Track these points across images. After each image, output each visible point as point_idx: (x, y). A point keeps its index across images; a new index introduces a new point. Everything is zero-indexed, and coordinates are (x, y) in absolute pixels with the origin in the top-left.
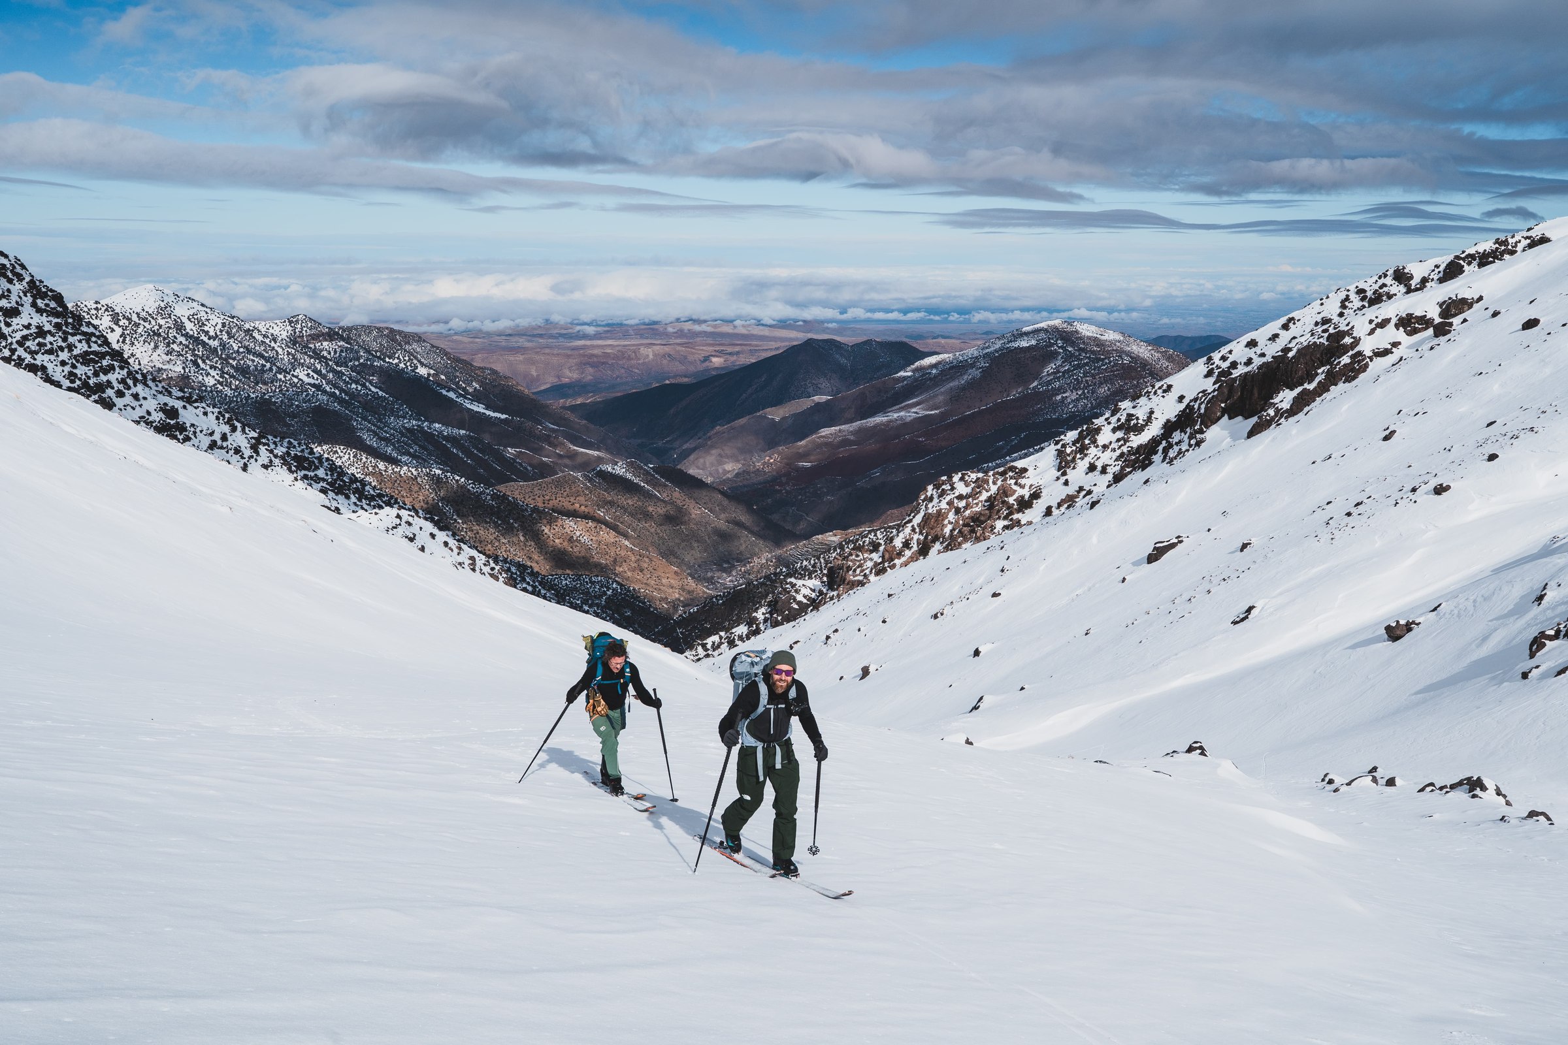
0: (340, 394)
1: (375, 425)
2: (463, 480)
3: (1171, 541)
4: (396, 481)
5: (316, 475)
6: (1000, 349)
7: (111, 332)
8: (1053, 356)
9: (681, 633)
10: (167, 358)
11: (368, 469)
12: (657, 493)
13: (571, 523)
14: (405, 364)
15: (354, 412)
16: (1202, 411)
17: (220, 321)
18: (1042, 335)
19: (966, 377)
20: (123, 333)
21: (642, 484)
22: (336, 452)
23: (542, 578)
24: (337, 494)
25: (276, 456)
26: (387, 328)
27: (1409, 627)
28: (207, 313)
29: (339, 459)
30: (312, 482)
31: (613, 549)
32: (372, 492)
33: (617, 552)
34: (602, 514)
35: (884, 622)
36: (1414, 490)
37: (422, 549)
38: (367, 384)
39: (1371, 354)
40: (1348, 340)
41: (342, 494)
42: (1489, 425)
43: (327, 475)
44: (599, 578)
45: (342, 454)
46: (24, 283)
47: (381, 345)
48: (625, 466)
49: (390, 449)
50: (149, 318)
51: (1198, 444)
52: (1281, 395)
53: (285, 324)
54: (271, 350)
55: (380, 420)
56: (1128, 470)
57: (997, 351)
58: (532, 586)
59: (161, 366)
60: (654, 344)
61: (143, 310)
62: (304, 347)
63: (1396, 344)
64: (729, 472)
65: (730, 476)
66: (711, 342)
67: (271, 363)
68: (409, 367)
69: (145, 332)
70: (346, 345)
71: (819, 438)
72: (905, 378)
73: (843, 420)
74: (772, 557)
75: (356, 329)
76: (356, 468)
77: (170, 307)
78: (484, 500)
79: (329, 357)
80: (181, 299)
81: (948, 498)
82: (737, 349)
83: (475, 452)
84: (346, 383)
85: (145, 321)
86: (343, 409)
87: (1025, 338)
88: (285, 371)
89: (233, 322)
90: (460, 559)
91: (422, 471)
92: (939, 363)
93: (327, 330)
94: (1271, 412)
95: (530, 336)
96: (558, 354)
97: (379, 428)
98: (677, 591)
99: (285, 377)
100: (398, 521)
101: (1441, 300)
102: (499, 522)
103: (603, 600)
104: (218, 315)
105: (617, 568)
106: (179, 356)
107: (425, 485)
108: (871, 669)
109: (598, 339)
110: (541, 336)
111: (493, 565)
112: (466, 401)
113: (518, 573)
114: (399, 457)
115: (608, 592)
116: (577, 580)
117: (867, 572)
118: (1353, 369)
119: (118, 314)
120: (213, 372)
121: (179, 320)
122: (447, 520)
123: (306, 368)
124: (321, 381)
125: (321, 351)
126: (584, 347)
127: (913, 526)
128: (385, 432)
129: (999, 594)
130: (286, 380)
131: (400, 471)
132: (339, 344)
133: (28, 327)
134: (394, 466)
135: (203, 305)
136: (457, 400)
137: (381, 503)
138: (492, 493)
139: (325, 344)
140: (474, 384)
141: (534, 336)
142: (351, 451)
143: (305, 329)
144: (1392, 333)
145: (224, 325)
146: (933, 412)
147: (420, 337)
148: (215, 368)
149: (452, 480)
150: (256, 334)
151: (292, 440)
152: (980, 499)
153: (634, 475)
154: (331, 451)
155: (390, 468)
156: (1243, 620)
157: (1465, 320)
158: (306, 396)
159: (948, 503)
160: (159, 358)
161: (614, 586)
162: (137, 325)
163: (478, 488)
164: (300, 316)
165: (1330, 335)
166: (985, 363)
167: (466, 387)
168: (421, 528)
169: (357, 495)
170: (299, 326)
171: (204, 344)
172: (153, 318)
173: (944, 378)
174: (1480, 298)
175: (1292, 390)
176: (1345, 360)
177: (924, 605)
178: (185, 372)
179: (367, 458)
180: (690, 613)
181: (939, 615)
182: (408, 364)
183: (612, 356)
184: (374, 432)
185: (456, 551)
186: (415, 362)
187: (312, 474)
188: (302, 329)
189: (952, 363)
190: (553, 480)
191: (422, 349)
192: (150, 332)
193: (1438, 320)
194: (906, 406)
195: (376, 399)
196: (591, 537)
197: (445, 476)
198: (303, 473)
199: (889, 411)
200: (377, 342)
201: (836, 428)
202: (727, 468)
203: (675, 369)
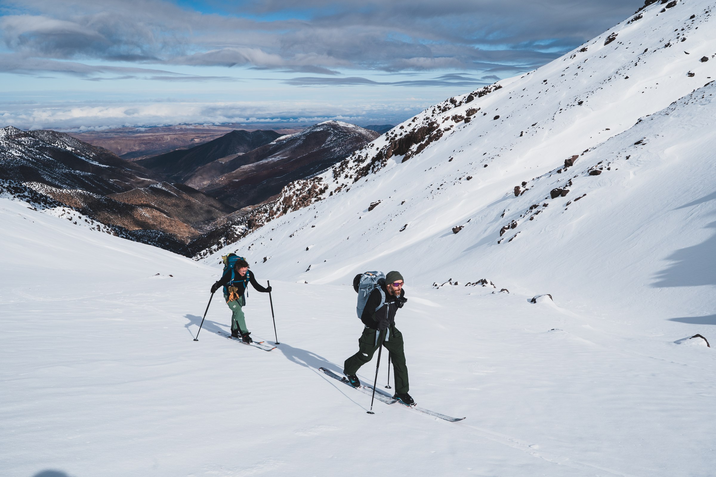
0: (32, 160)
1: (49, 172)
2: (91, 193)
3: (377, 203)
4: (61, 196)
5: (24, 195)
6: (309, 132)
8: (330, 134)
9: (190, 250)
11: (48, 191)
12: (176, 195)
13: (141, 209)
14: (61, 146)
15: (39, 168)
16: (385, 153)
18: (325, 126)
19: (297, 143)
21: (169, 191)
22: (32, 185)
23: (130, 232)
24: (34, 202)
25: (4, 188)
26: (51, 131)
27: (460, 228)
29: (34, 188)
30: (22, 198)
31: (159, 218)
32: (50, 201)
33: (161, 220)
34: (153, 205)
35: (271, 240)
36: (460, 179)
37: (76, 223)
38: (44, 155)
39: (443, 130)
40: (435, 125)
41: (37, 202)
42: (484, 154)
43: (29, 194)
44: (154, 230)
45: (35, 185)
47: (49, 138)
48: (161, 185)
49: (57, 182)
51: (384, 166)
52: (413, 146)
53: (3, 130)
55: (51, 170)
56: (360, 176)
58: (125, 235)
60: (170, 134)
62: (13, 140)
63: (452, 126)
64: (205, 185)
65: (206, 187)
66: (194, 133)
68: (63, 147)
70: (33, 139)
71: (241, 170)
72: (273, 145)
73: (250, 162)
74: (225, 217)
75: (37, 132)
76: (42, 191)
78: (102, 202)
79: (25, 144)
81: (293, 191)
82: (205, 135)
83: (96, 181)
84: (34, 155)
86: (34, 166)
87: (319, 128)
88: (5, 151)
90: (93, 226)
91: (73, 191)
92: (286, 138)
93: (23, 132)
94: (410, 153)
95: (116, 132)
96: (129, 140)
97: (51, 173)
98: (187, 233)
99: (5, 153)
100: (64, 212)
101: (466, 110)
102: (109, 210)
103: (157, 239)
105: (161, 226)
107: (75, 197)
108: (267, 258)
109: (146, 133)
110: (121, 132)
111: (108, 228)
112: (90, 161)
113: (119, 231)
114: (62, 185)
115: (158, 236)
116: (145, 232)
117: (263, 221)
118: (438, 136)
122: (85, 210)
123: (15, 149)
124: (22, 154)
125: (22, 141)
126: (140, 137)
127: (280, 202)
128: (54, 175)
129: (315, 226)
130: (6, 155)
131: (62, 191)
132: (29, 138)
134: (60, 189)
136: (86, 160)
137: (55, 205)
138: (105, 198)
139: (23, 138)
140: (93, 153)
141: (118, 132)
142: (39, 184)
143: (13, 132)
144: (450, 122)
146: (285, 158)
147: (66, 134)
149: (86, 194)
151: (11, 180)
152: (305, 190)
153: (165, 188)
154: (30, 184)
155: (58, 190)
156: (403, 230)
157: (475, 117)
158: (16, 161)
159: (293, 193)
161: (161, 233)
163: (98, 197)
164: (10, 127)
165: (429, 123)
166: (304, 138)
167: (89, 155)
168: (74, 215)
169: (44, 202)
170: (10, 131)
173: (288, 144)
174: (480, 109)
175: (417, 144)
176: (435, 132)
177: (286, 232)
179: (47, 186)
180: (193, 242)
181: (292, 236)
182: (62, 146)
183: (152, 140)
184: (49, 175)
185: (91, 223)
186: (65, 145)
187: (22, 194)
188: (11, 132)
189: (291, 138)
190: (131, 192)
191: (68, 139)
193: (466, 117)
194: (274, 156)
195: (49, 161)
196: (149, 214)
197: (83, 192)
198: (18, 194)
199: (268, 158)
200: (47, 137)
201: (247, 165)
202: (204, 183)
203: (179, 144)
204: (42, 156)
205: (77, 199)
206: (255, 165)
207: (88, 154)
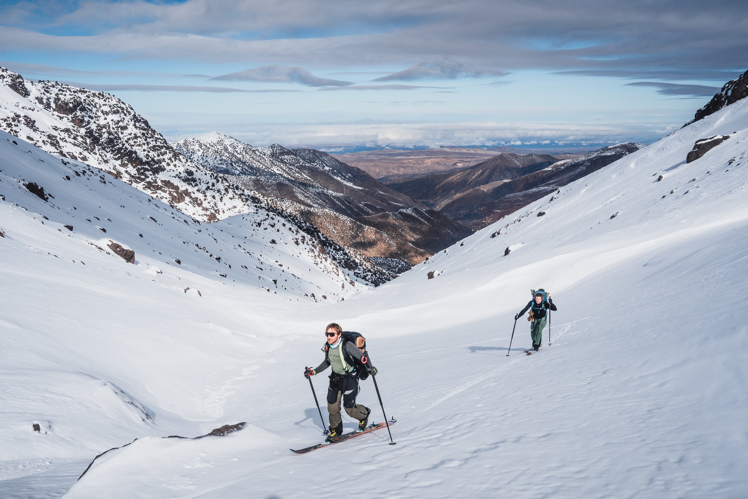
0: (291, 178)
1: (303, 191)
2: (338, 214)
4: (308, 214)
5: (261, 206)
6: (596, 157)
7: (199, 151)
10: (220, 162)
11: (297, 209)
12: (426, 222)
13: (385, 234)
14: (319, 165)
15: (294, 186)
17: (242, 147)
18: (618, 149)
19: (578, 170)
20: (203, 152)
21: (420, 218)
25: (236, 194)
26: (312, 150)
28: (237, 143)
29: (284, 204)
30: (259, 209)
32: (286, 214)
33: (406, 248)
34: (400, 231)
37: (278, 231)
38: (303, 174)
44: (396, 259)
45: (286, 202)
46: (131, 115)
47: (310, 157)
48: (412, 210)
49: (309, 201)
50: (214, 146)
53: (269, 148)
54: (263, 159)
55: (305, 189)
57: (595, 158)
59: (218, 165)
60: (431, 158)
61: (212, 142)
62: (277, 158)
65: (462, 216)
66: (457, 157)
67: (263, 164)
68: (321, 167)
69: (212, 151)
70: (294, 157)
71: (504, 199)
72: (548, 171)
73: (517, 190)
75: (299, 150)
76: (292, 208)
77: (223, 141)
79: (287, 162)
80: (227, 137)
82: (469, 160)
83: (346, 203)
84: (294, 173)
85: (212, 147)
86: (290, 183)
87: (609, 151)
88: (268, 168)
89: (247, 147)
91: (320, 210)
92: (565, 163)
93: (287, 150)
95: (376, 155)
96: (388, 162)
97: (305, 192)
103: (397, 269)
104: (242, 144)
105: (405, 255)
106: (225, 161)
107: (321, 216)
109: (406, 156)
110: (381, 155)
111: (314, 240)
112: (345, 181)
114: (313, 205)
115: (399, 266)
116: (385, 260)
119: (201, 144)
120: (238, 168)
121: (226, 146)
123: (277, 167)
124: (283, 172)
125: (284, 159)
126: (400, 159)
128: (308, 194)
131: (310, 210)
132: (291, 156)
133: (130, 134)
134: (308, 208)
135: (236, 140)
136: (341, 181)
137: (290, 219)
138: (350, 220)
139: (286, 156)
140: (349, 174)
141: (379, 155)
142: (290, 200)
143: (277, 150)
145: (244, 148)
147: (326, 154)
148: (240, 166)
149: (332, 214)
150: (257, 152)
151: (255, 192)
153: (416, 214)
154: (281, 201)
155: (306, 208)
158: (275, 178)
160: (217, 162)
161: (403, 263)
162: (209, 148)
164: (276, 145)
166: (588, 163)
170: (275, 149)
171: (236, 157)
172: (215, 145)
173: (567, 171)
178: (227, 168)
179: (296, 204)
182: (321, 165)
183: (412, 163)
184: (303, 194)
185: (295, 232)
186: (324, 164)
188: (276, 150)
189: (571, 164)
190: (379, 215)
191: (327, 159)
192: (214, 151)
194: (548, 184)
195: (306, 180)
196: (394, 241)
197: (330, 212)
198: (255, 204)
199: (540, 187)
200: (308, 156)
201: (513, 194)
202: (461, 213)
203: (440, 169)
204: (301, 174)
205: (323, 218)
206: (523, 194)
207: (344, 175)
